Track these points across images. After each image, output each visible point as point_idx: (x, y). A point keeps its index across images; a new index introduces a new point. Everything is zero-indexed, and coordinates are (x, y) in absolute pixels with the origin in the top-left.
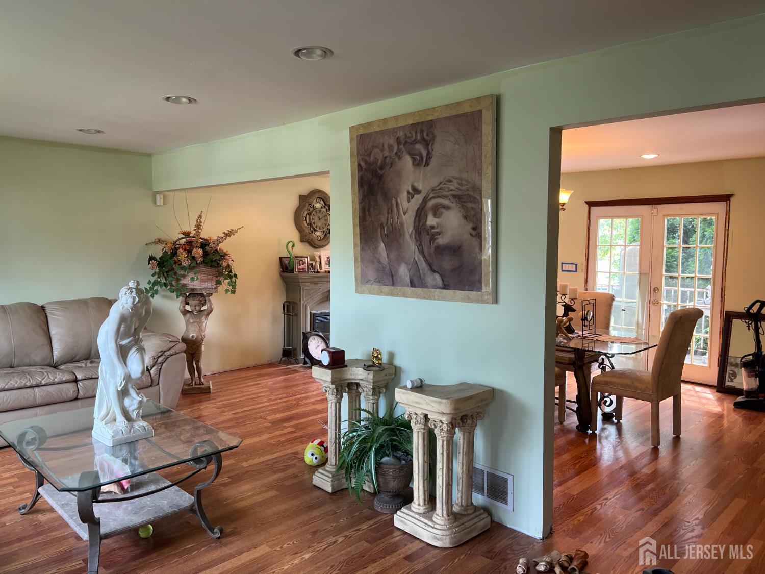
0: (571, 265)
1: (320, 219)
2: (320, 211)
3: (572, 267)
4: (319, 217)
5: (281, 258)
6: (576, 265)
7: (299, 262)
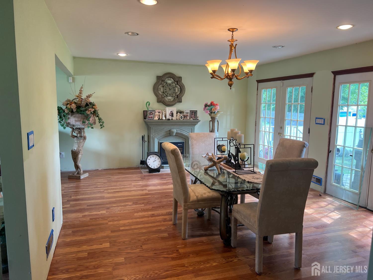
0: (321, 120)
1: (170, 90)
2: (170, 85)
3: (322, 121)
4: (169, 88)
5: (144, 111)
6: (324, 119)
7: (150, 113)
